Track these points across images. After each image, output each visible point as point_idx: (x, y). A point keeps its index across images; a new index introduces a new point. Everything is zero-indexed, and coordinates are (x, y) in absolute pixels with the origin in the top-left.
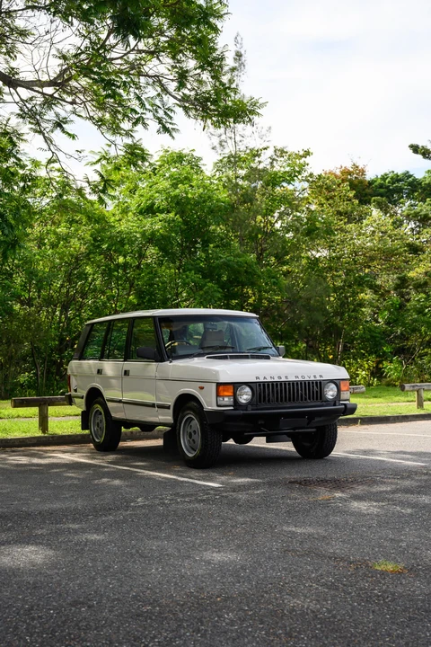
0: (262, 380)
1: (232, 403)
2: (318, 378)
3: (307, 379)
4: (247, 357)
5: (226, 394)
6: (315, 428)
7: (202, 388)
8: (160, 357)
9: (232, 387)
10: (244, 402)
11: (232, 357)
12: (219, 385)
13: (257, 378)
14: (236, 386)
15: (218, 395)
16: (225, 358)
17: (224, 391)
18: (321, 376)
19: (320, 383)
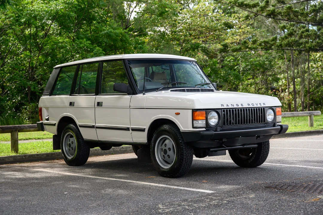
0: (225, 107)
1: (204, 125)
2: (263, 106)
3: (255, 106)
4: (198, 91)
5: (201, 118)
6: (257, 144)
7: (178, 114)
8: (132, 90)
9: (204, 112)
10: (213, 124)
11: (188, 91)
12: (194, 111)
13: (222, 105)
14: (207, 111)
15: (193, 119)
16: (184, 91)
17: (199, 115)
18: (264, 104)
19: (264, 109)
